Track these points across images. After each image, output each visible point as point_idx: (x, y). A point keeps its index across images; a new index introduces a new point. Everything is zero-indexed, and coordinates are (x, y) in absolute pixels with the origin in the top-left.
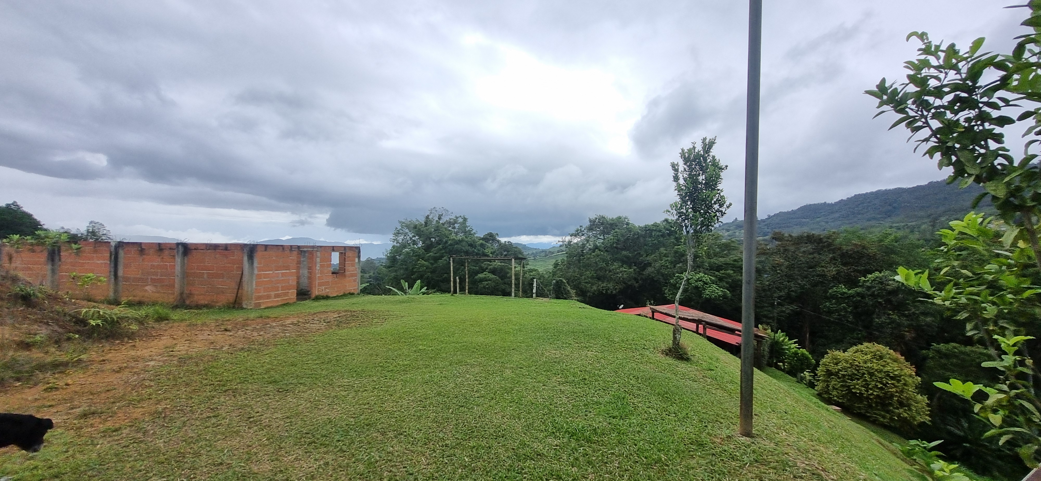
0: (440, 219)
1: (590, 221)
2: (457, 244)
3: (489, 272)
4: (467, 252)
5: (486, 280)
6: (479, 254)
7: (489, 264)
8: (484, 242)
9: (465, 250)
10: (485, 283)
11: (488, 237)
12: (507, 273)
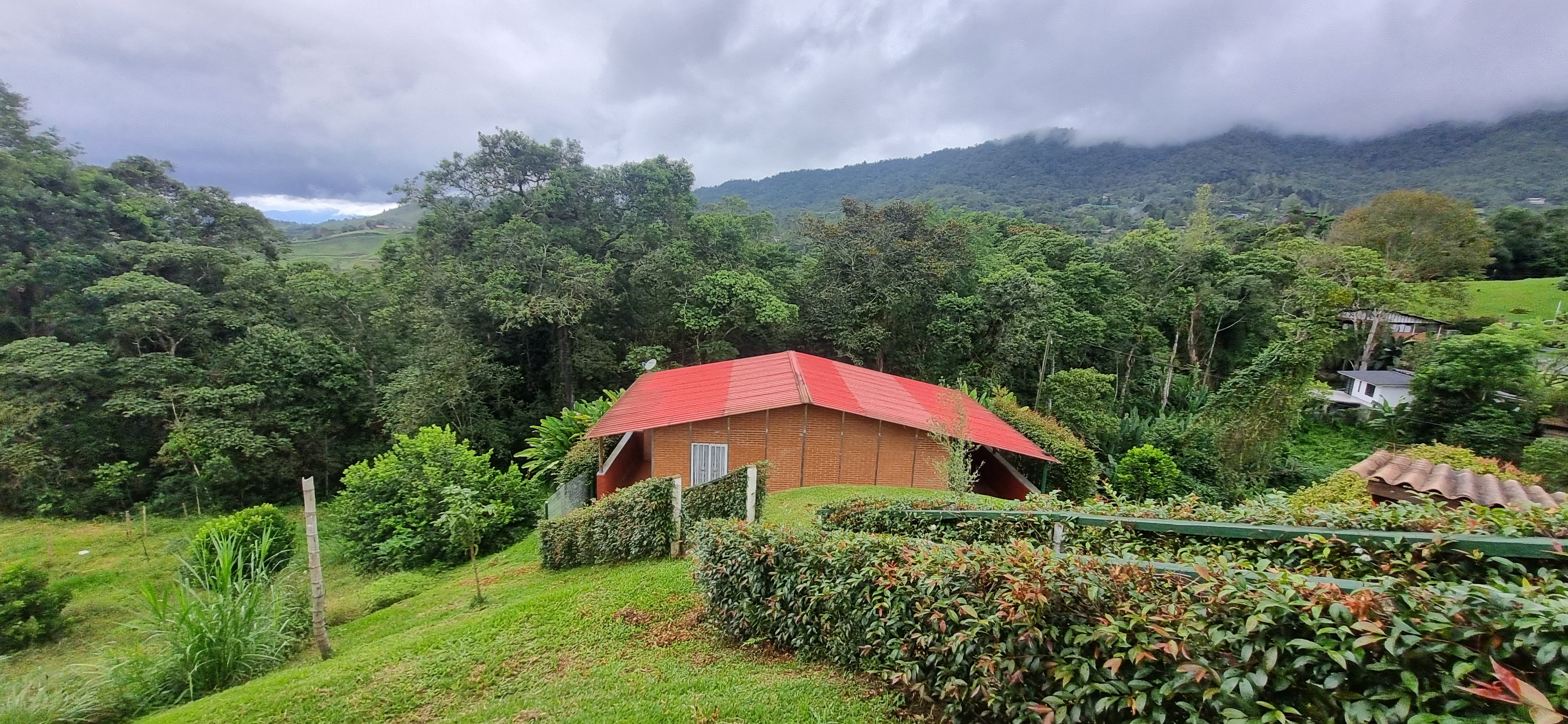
4: (31, 205)
5: (134, 300)
6: (94, 214)
7: (142, 248)
8: (109, 179)
9: (21, 199)
10: (134, 308)
11: (133, 169)
12: (225, 273)
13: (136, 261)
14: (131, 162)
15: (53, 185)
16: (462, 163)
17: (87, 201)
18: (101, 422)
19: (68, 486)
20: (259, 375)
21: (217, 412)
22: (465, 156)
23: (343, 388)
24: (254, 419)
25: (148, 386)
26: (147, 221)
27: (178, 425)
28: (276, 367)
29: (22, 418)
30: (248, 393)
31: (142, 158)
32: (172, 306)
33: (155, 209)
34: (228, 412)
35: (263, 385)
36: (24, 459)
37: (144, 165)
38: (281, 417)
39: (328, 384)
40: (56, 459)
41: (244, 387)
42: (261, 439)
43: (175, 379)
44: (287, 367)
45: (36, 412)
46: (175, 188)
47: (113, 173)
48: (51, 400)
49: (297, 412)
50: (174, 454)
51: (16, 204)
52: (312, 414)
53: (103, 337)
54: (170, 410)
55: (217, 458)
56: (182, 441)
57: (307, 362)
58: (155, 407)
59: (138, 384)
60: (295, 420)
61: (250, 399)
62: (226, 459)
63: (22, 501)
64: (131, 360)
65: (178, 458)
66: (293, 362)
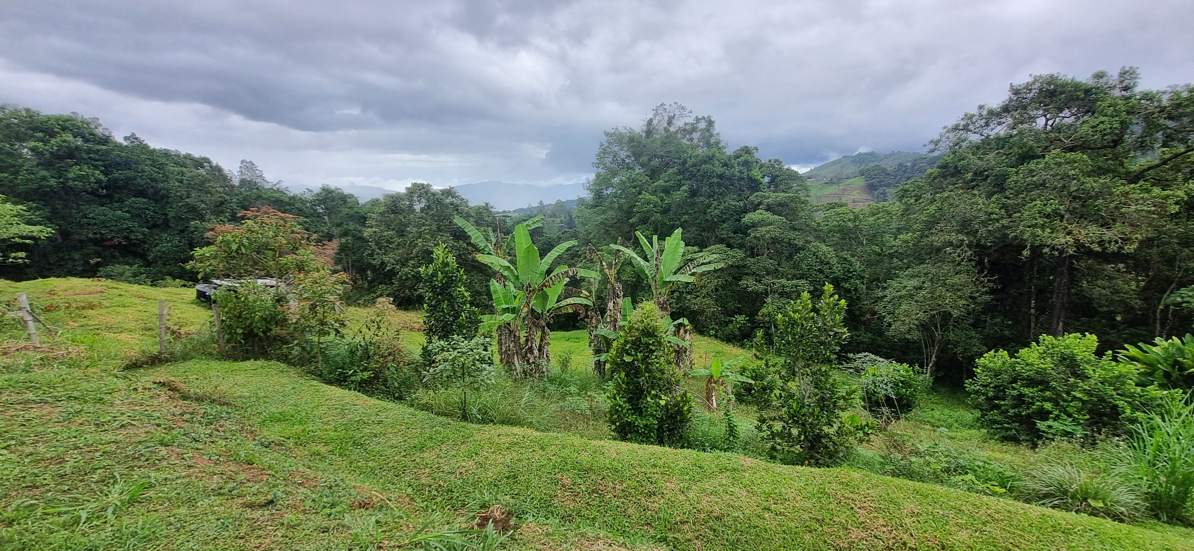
0: (670, 123)
3: (765, 210)
5: (762, 226)
6: (743, 179)
7: (762, 196)
9: (719, 173)
11: (743, 154)
12: (800, 210)
14: (743, 148)
15: (726, 165)
17: (741, 172)
18: (738, 292)
19: (721, 324)
20: (811, 275)
25: (758, 275)
27: (769, 300)
30: (805, 285)
31: (746, 147)
34: (794, 296)
35: (812, 282)
36: (708, 306)
41: (804, 281)
43: (770, 273)
44: (827, 271)
45: (715, 282)
48: (719, 277)
50: (765, 316)
53: (741, 246)
54: (766, 290)
56: (770, 309)
57: (838, 270)
58: (760, 288)
59: (755, 274)
63: (705, 327)
64: (752, 260)
66: (830, 269)
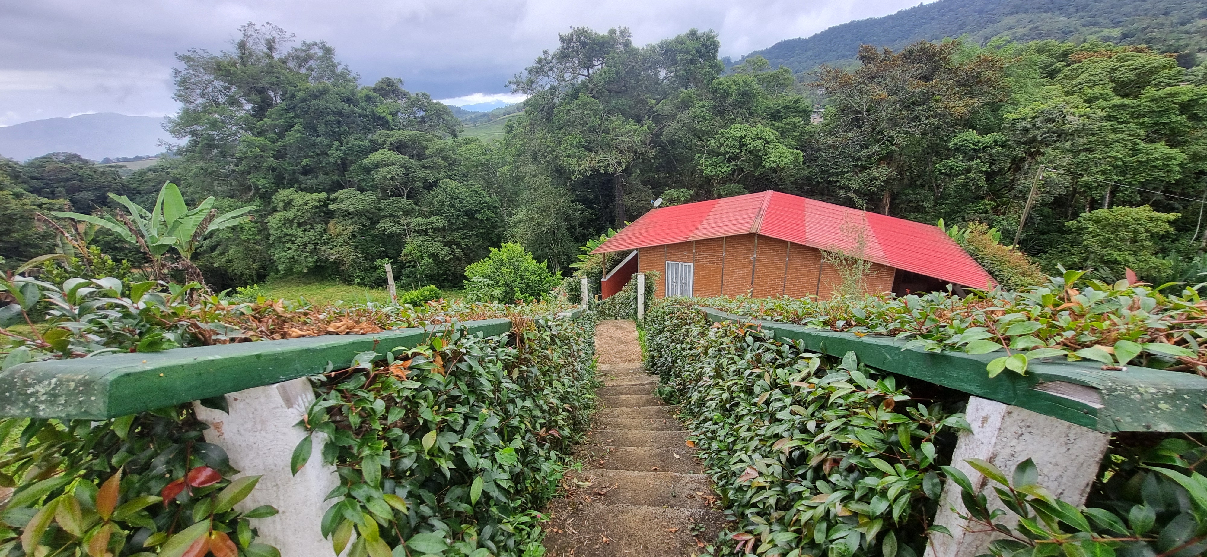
0: (271, 48)
1: (562, 40)
2: (316, 97)
3: (389, 150)
4: (340, 113)
5: (385, 165)
6: (366, 116)
7: (387, 135)
8: (373, 94)
9: (335, 110)
10: (384, 170)
11: (384, 86)
12: (426, 148)
13: (385, 142)
14: (383, 82)
15: (348, 100)
16: (550, 58)
17: (363, 108)
18: (376, 236)
19: (366, 270)
20: (444, 210)
21: (426, 232)
22: (551, 52)
23: (487, 219)
24: (444, 237)
25: (394, 216)
26: (390, 118)
27: (409, 239)
28: (453, 206)
29: (345, 233)
30: (439, 221)
31: (388, 79)
32: (402, 169)
33: (393, 110)
34: (430, 232)
35: (447, 217)
36: (347, 255)
37: (388, 82)
38: (457, 236)
39: (479, 216)
40: (360, 256)
41: (438, 217)
42: (447, 249)
43: (407, 213)
44: (458, 205)
45: (350, 229)
46: (405, 95)
47: (375, 90)
48: (355, 223)
49: (464, 234)
50: (408, 256)
51: (334, 113)
52: (473, 235)
53: (374, 188)
54: (404, 230)
55: (427, 260)
56: (411, 249)
57: (469, 203)
58: (398, 229)
59: (391, 215)
60: (463, 239)
61: (441, 225)
62: (431, 260)
63: (349, 277)
64: (386, 201)
65: (409, 258)
66: (461, 203)
